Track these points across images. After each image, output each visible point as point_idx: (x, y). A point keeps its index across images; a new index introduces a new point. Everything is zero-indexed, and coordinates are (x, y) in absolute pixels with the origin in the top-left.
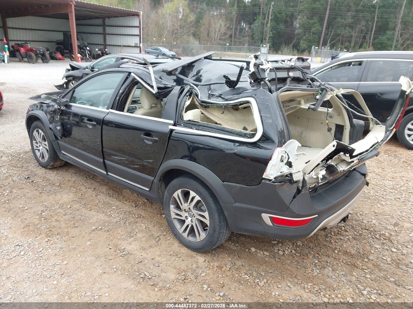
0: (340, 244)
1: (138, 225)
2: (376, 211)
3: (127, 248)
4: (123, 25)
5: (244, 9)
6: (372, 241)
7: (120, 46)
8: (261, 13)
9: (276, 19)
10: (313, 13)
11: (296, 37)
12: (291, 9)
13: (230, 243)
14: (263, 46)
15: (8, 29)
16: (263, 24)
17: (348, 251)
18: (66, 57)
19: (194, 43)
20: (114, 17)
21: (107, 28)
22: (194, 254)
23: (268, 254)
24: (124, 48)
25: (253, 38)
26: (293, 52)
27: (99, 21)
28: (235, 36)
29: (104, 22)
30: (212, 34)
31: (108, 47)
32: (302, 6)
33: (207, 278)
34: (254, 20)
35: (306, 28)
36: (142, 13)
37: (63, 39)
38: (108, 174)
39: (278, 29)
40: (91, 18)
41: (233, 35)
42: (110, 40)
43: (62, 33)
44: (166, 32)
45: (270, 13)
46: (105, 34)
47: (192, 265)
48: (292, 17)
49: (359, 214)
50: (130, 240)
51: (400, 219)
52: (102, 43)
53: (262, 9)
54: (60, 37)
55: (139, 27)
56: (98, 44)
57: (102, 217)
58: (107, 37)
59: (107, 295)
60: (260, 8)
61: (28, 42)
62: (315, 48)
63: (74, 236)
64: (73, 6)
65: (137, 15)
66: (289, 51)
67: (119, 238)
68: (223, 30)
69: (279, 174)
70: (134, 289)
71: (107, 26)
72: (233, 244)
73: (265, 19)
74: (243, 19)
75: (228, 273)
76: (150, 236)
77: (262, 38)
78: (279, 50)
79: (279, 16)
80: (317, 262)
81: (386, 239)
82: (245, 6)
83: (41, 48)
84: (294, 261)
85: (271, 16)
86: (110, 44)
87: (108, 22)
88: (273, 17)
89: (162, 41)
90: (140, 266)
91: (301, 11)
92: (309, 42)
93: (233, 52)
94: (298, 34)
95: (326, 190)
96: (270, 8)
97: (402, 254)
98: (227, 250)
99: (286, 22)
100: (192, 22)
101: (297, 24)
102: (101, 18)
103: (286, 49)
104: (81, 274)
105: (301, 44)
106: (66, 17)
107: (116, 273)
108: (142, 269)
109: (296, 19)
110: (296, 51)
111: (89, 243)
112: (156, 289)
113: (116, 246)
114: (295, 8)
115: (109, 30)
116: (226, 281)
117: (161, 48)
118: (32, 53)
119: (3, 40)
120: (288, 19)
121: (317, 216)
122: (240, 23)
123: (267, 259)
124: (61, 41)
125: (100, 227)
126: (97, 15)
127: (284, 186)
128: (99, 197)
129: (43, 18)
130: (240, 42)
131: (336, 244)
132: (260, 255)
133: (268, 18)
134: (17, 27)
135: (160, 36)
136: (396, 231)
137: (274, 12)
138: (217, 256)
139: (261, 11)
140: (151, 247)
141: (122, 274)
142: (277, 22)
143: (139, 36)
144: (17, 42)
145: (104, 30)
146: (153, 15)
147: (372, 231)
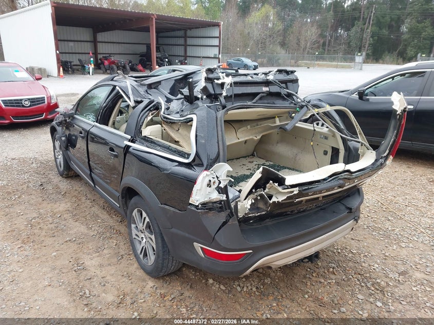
0: (316, 287)
1: (111, 241)
2: (387, 254)
3: (86, 263)
4: (204, 36)
5: (342, 14)
6: (357, 290)
7: (200, 57)
8: (362, 17)
9: (379, 24)
10: (425, 16)
11: (402, 43)
12: (398, 12)
13: (191, 271)
14: (357, 55)
15: (98, 43)
16: (362, 30)
17: (320, 297)
18: (147, 69)
19: (281, 53)
20: (196, 28)
21: (188, 39)
22: (147, 277)
23: (224, 288)
24: (204, 59)
25: (349, 46)
26: (397, 61)
27: (181, 33)
28: (329, 45)
29: (186, 33)
30: (303, 43)
31: (188, 58)
32: (411, 8)
33: (144, 305)
34: (353, 25)
35: (415, 33)
36: (222, 23)
37: (146, 51)
38: (95, 186)
39: (381, 35)
40: (174, 30)
41: (327, 43)
42: (191, 51)
43: (146, 45)
44: (251, 43)
45: (372, 18)
46: (186, 46)
47: (137, 290)
48: (399, 21)
49: (362, 255)
50: (94, 255)
51: (413, 267)
52: (183, 55)
53: (362, 13)
54: (143, 49)
55: (219, 37)
56: (179, 56)
57: (83, 229)
58: (188, 48)
59: (38, 307)
60: (361, 13)
61: (111, 55)
62: (421, 56)
63: (46, 245)
64: (154, 19)
65: (218, 25)
66: (392, 59)
67: (85, 252)
68: (314, 38)
69: (207, 200)
70: (65, 306)
71: (188, 37)
72: (193, 273)
73: (365, 24)
74: (341, 25)
75: (168, 303)
76: (116, 253)
77: (361, 46)
78: (380, 58)
79: (382, 20)
80: (275, 305)
81: (378, 290)
82: (343, 11)
83: (122, 60)
84: (248, 301)
85: (373, 21)
86: (191, 55)
87: (189, 33)
88: (375, 22)
89: (246, 52)
90: (87, 283)
91: (409, 14)
92: (419, 48)
93: (326, 61)
94: (405, 40)
95: (279, 222)
96: (372, 12)
97: (387, 311)
98: (183, 278)
99: (390, 27)
100: (279, 31)
101: (404, 29)
102: (183, 30)
103: (388, 57)
104: (27, 284)
105: (408, 52)
106: (147, 30)
107: (60, 288)
108: (86, 286)
109: (403, 23)
110: (402, 59)
111: (55, 254)
112: (86, 309)
113: (77, 259)
114: (403, 11)
115: (190, 41)
116: (160, 311)
117: (243, 59)
118: (114, 65)
119: (89, 53)
120: (393, 23)
121: (251, 251)
122: (336, 30)
123: (219, 294)
124: (144, 53)
125: (74, 239)
126: (179, 27)
127: (209, 214)
128: (93, 208)
129: (130, 32)
130: (334, 51)
131: (312, 287)
132: (215, 288)
133: (369, 23)
134: (106, 41)
135: (246, 46)
136: (399, 281)
137: (376, 17)
138: (168, 283)
139: (362, 16)
140: (110, 265)
141: (64, 289)
142: (380, 27)
143: (219, 46)
144: (104, 55)
145: (186, 41)
146: (240, 25)
147: (366, 277)
